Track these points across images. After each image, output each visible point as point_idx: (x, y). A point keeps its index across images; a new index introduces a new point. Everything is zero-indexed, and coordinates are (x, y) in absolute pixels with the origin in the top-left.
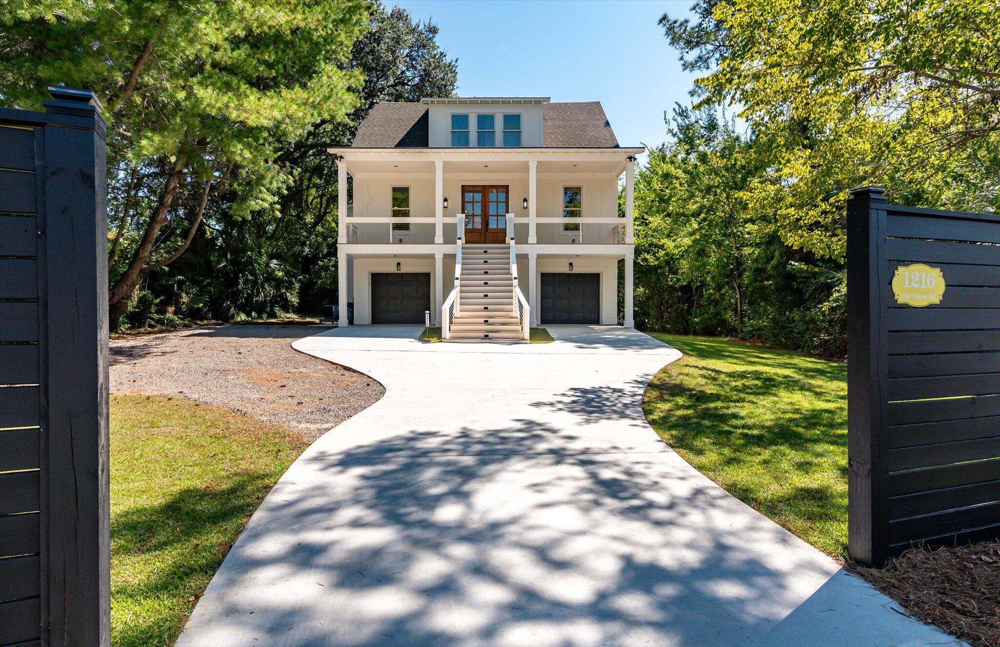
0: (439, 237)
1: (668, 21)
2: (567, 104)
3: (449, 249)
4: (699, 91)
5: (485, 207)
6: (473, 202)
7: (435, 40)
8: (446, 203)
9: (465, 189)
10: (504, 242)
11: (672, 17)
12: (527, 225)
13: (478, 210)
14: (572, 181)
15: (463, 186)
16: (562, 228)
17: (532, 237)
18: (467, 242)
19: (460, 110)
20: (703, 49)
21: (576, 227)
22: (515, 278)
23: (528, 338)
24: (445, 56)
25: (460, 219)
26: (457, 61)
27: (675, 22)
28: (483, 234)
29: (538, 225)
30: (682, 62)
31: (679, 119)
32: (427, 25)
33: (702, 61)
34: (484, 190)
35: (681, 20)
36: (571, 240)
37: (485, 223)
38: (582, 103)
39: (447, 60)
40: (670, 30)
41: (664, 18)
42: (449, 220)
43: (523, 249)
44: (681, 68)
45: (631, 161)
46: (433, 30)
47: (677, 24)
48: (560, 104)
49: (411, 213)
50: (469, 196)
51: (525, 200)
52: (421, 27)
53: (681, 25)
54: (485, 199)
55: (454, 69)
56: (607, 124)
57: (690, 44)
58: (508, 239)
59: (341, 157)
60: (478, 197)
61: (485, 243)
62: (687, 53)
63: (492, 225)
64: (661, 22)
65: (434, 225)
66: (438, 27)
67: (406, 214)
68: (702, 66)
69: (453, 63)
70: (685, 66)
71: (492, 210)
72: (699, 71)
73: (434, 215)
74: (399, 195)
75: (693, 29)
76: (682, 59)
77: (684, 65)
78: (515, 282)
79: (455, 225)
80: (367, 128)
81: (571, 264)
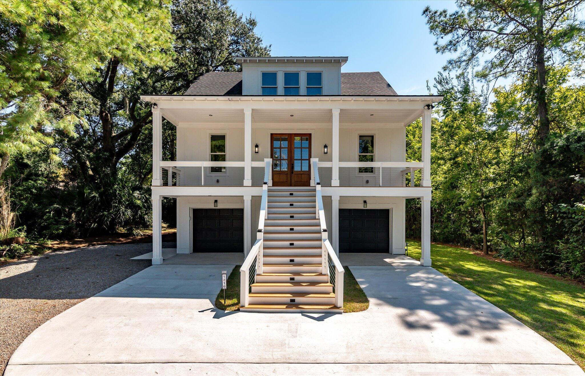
0: (248, 180)
1: (430, 12)
2: (354, 73)
3: (256, 191)
4: (450, 67)
5: (291, 152)
6: (280, 148)
7: (254, 31)
8: (257, 149)
9: (274, 137)
10: (309, 185)
11: (433, 9)
12: (331, 169)
13: (285, 156)
14: (367, 129)
15: (272, 134)
16: (358, 170)
17: (335, 180)
18: (274, 184)
19: (270, 69)
20: (455, 34)
21: (371, 170)
22: (325, 231)
23: (342, 306)
24: (261, 41)
25: (268, 163)
26: (270, 46)
27: (436, 12)
28: (289, 176)
29: (340, 169)
30: (436, 46)
31: (439, 87)
32: (248, 19)
33: (453, 45)
34: (290, 137)
35: (441, 10)
36: (365, 182)
37: (291, 166)
38: (366, 73)
39: (263, 45)
40: (432, 19)
41: (427, 10)
42: (257, 164)
43: (328, 191)
44: (435, 51)
45: (429, 109)
46: (253, 23)
47: (438, 13)
48: (349, 74)
49: (227, 157)
50: (277, 144)
51: (326, 146)
52: (243, 20)
53: (441, 14)
54: (291, 146)
55: (268, 53)
56: (389, 85)
57: (445, 31)
58: (312, 183)
59: (155, 104)
60: (285, 144)
61: (291, 186)
62: (442, 38)
63: (297, 168)
64: (424, 13)
65: (242, 169)
66: (257, 20)
67: (223, 158)
68: (452, 49)
69: (268, 48)
70: (438, 50)
71: (297, 154)
72: (449, 53)
73: (243, 160)
74: (217, 143)
75: (451, 16)
76: (436, 44)
77: (438, 48)
78: (325, 235)
79: (262, 169)
80: (195, 88)
81: (365, 202)
